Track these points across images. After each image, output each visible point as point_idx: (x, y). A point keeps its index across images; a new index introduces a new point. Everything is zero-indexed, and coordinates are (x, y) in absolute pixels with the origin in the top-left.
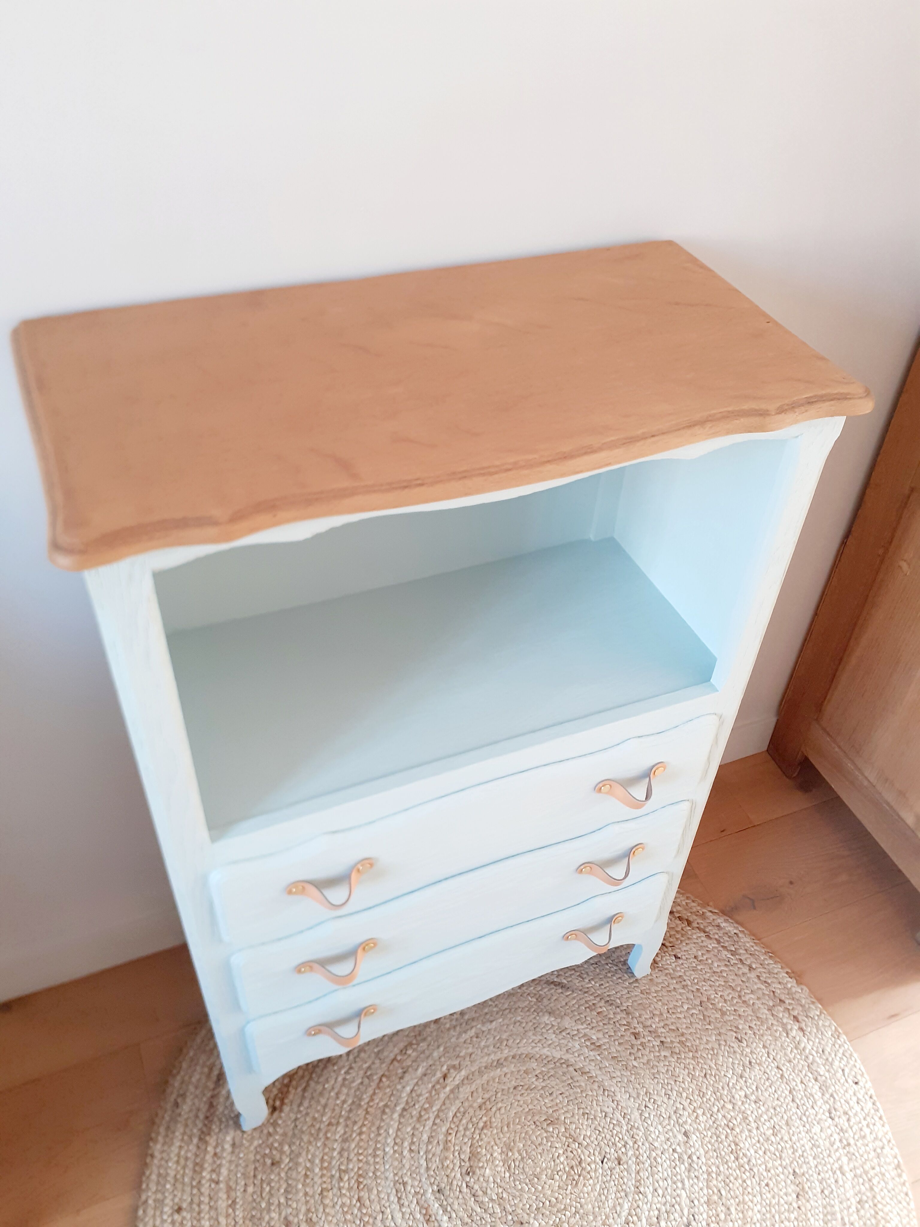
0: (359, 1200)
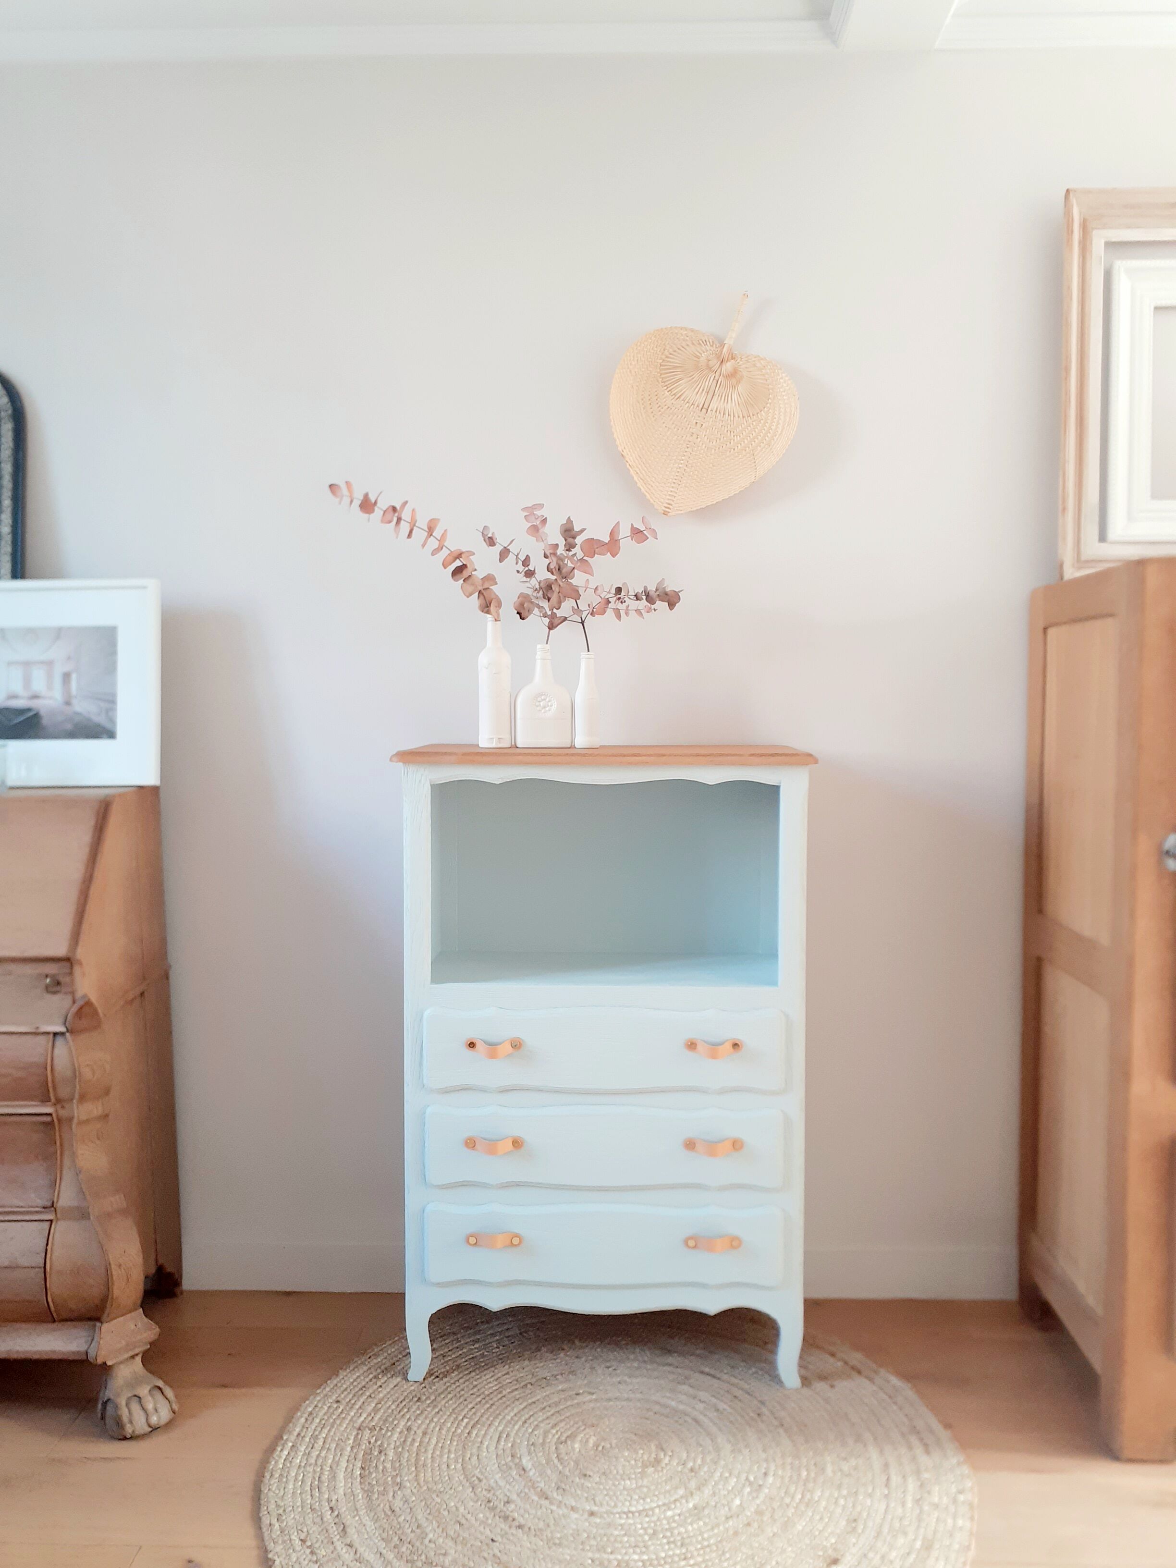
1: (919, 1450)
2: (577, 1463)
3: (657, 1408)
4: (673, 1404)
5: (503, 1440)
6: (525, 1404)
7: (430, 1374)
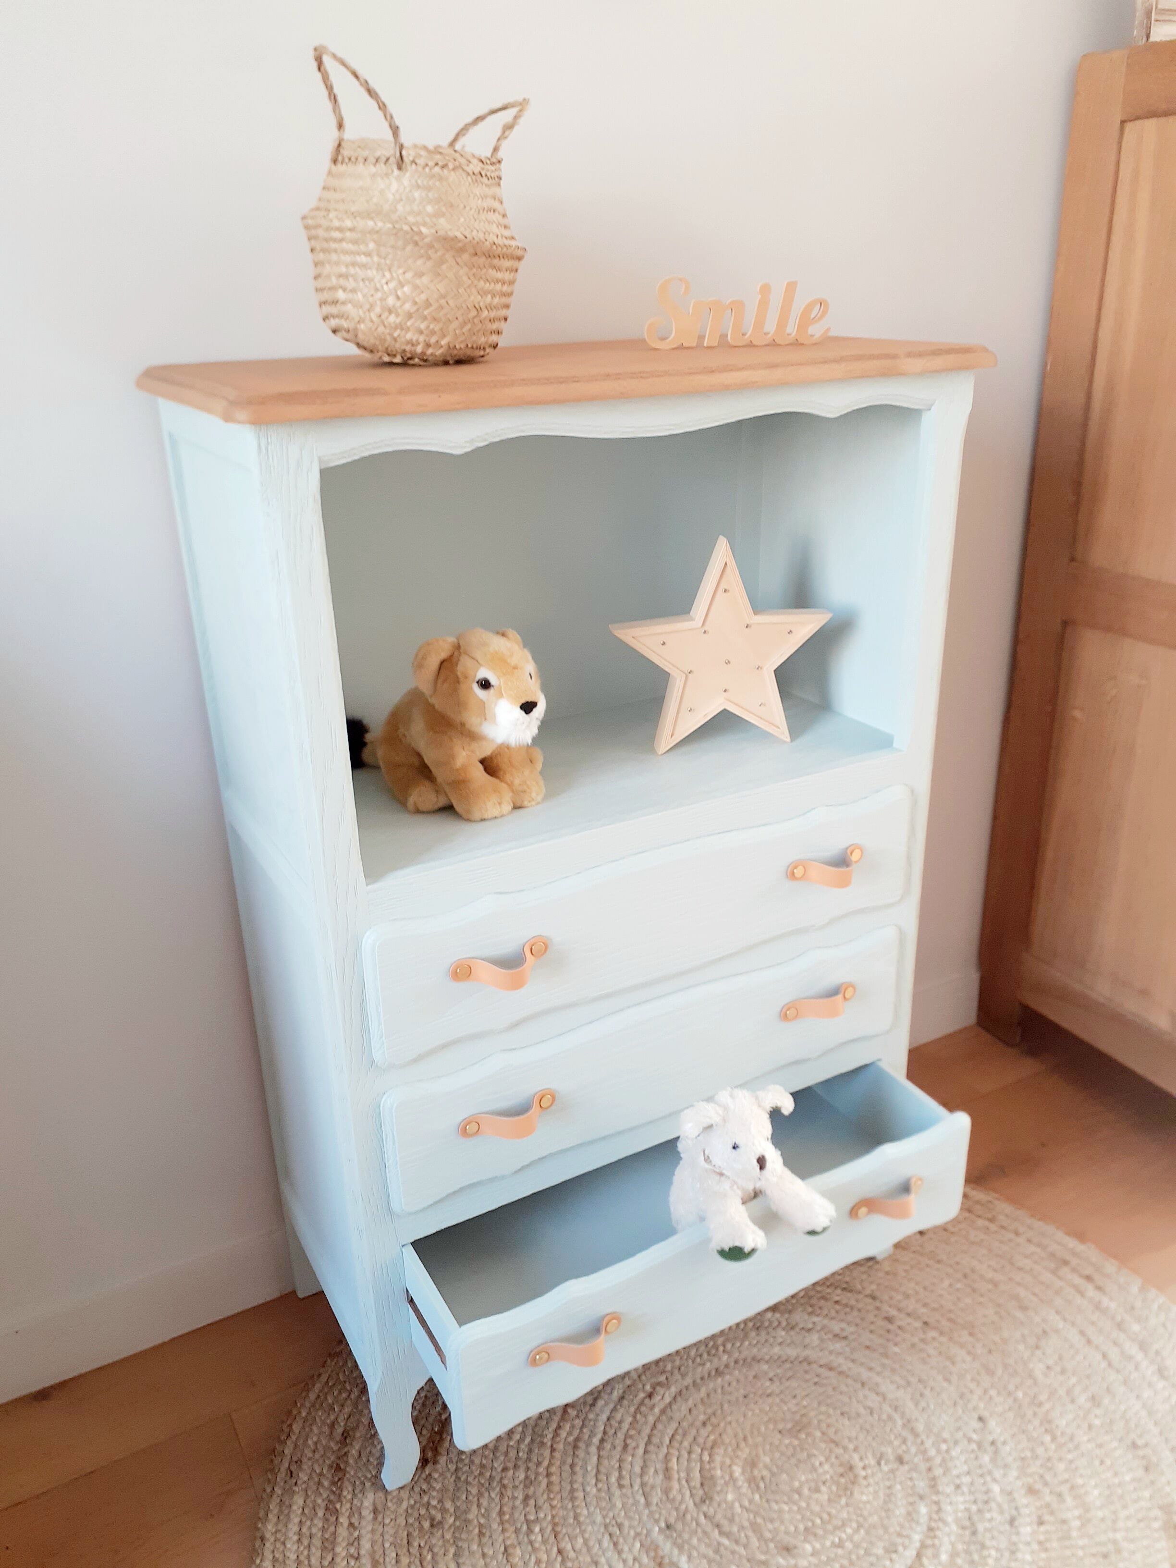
0: (560, 1552)
1: (1091, 1291)
5: (619, 1538)
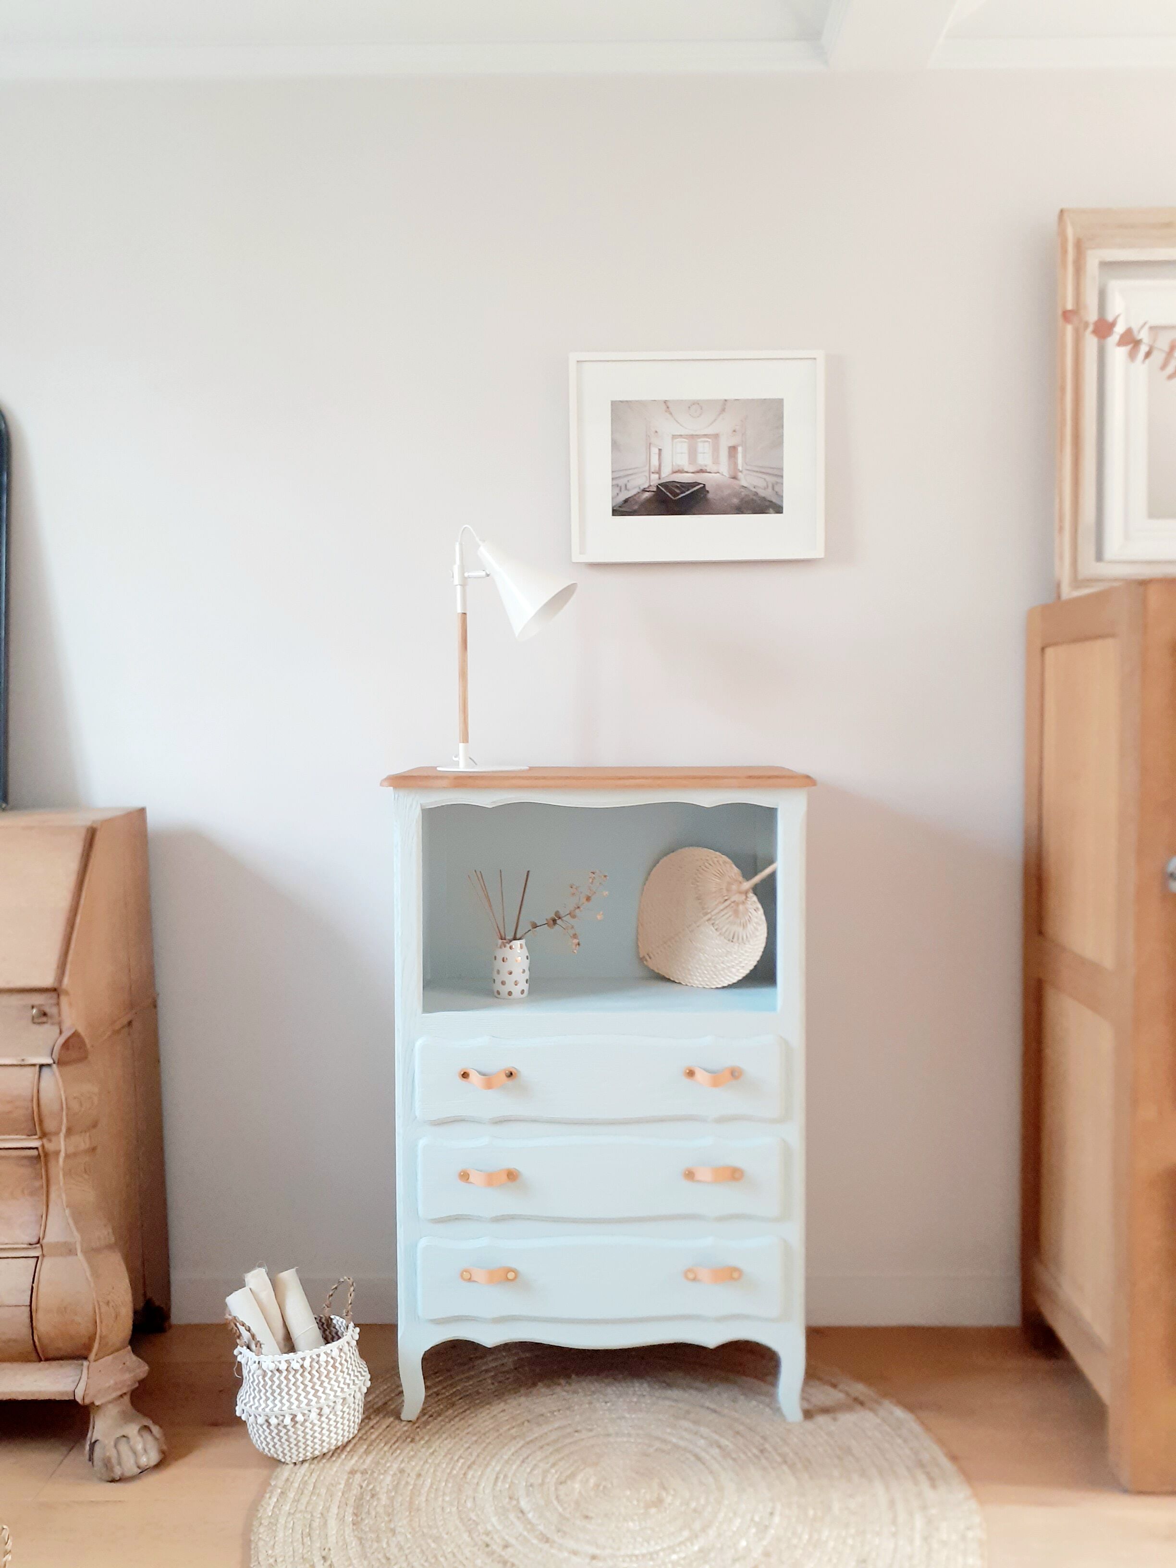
1: (925, 1485)
2: (577, 1503)
3: (657, 1444)
4: (674, 1440)
5: (500, 1480)
6: (522, 1443)
7: (424, 1412)
